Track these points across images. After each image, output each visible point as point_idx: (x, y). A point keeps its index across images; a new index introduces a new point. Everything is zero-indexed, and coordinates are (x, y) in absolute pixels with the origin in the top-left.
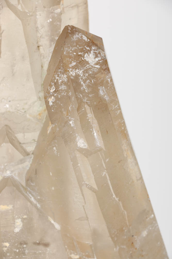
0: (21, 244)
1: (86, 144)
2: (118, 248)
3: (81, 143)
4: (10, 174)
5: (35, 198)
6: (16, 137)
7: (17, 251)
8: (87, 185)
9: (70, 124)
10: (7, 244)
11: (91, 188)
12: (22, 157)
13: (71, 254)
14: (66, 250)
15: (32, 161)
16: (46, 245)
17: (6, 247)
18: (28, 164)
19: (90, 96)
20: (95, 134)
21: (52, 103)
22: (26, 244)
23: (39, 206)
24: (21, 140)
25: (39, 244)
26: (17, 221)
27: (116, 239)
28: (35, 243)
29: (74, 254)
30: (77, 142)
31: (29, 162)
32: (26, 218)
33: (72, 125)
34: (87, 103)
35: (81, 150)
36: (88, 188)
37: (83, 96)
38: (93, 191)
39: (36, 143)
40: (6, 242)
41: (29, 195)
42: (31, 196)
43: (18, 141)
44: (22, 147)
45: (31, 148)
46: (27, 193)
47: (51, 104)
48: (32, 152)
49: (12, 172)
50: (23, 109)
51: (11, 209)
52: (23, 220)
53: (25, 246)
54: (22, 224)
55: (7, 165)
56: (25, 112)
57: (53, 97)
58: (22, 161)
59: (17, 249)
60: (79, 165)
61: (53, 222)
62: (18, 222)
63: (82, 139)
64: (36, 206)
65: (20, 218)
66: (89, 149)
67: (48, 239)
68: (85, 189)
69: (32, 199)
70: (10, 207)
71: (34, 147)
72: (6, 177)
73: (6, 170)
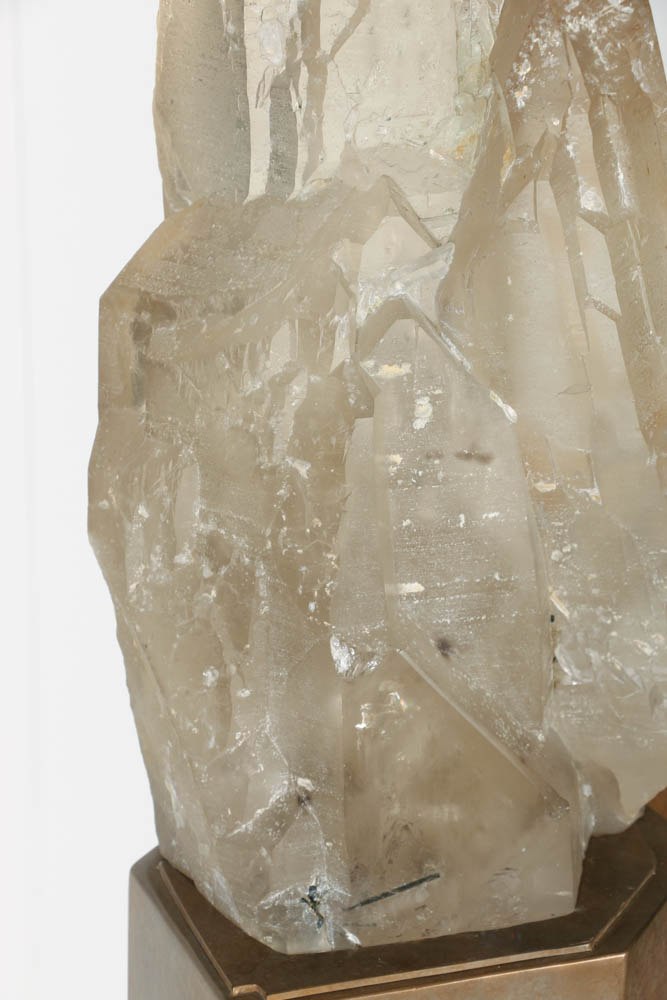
0: (428, 457)
1: (601, 200)
2: (655, 457)
3: (590, 199)
4: (403, 290)
5: (460, 348)
6: (409, 204)
7: (420, 473)
8: (596, 303)
9: (568, 153)
10: (398, 458)
11: (605, 311)
12: (428, 249)
13: (536, 481)
14: (527, 472)
15: (452, 258)
16: (485, 459)
17: (395, 464)
18: (443, 265)
19: (616, 80)
20: (621, 177)
21: (523, 104)
22: (439, 456)
23: (468, 365)
24: (421, 211)
25: (468, 457)
26: (419, 402)
27: (651, 434)
28: (461, 456)
29: (544, 479)
30: (580, 198)
31: (446, 260)
32: (439, 395)
33: (572, 154)
34: (609, 96)
35: (589, 217)
36: (599, 310)
37: (601, 82)
38: (611, 317)
39: (457, 216)
40: (394, 453)
41: (444, 341)
42: (450, 343)
43: (415, 214)
44: (423, 227)
45: (443, 230)
46: (440, 335)
47: (521, 104)
48: (446, 240)
49: (407, 285)
50: (421, 136)
51: (407, 375)
52: (433, 400)
53: (437, 462)
54: (431, 410)
55: (393, 270)
56: (425, 144)
57: (525, 88)
58: (428, 260)
59: (420, 469)
60: (581, 254)
61: (500, 403)
62: (421, 405)
63: (593, 188)
64: (460, 367)
65: (427, 395)
66: (606, 213)
67: (487, 446)
68: (592, 313)
69: (454, 350)
70: (405, 369)
71: (452, 226)
72: (391, 299)
73: (394, 282)
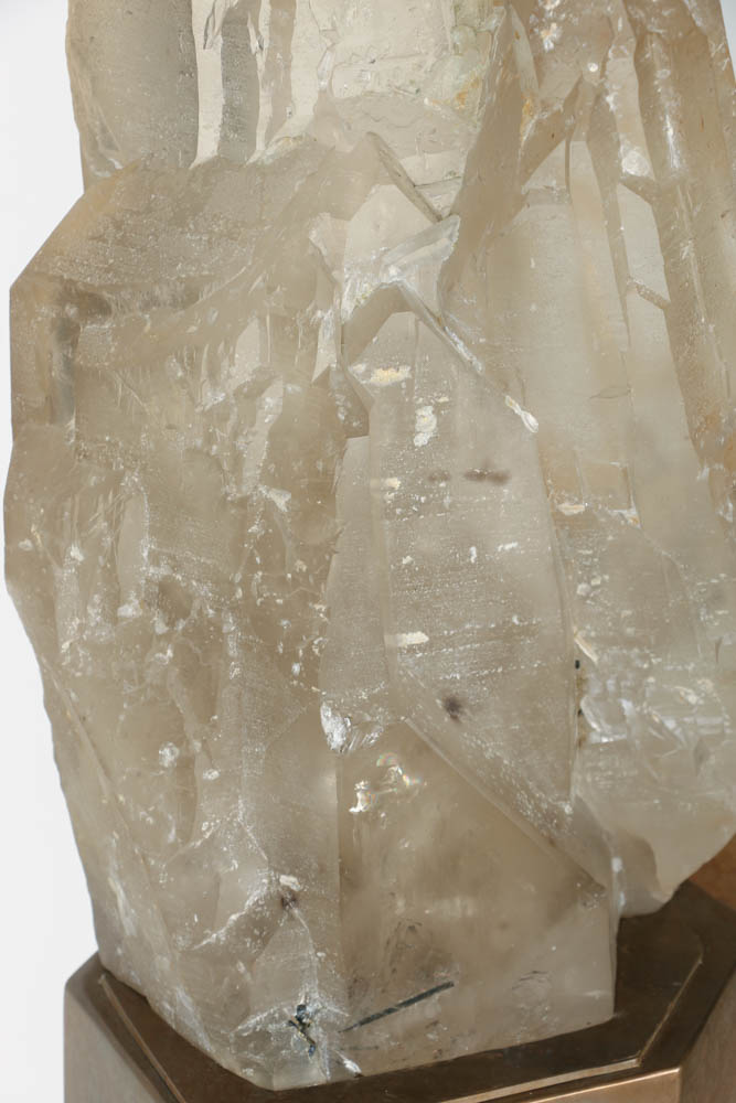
0: (432, 479)
1: (647, 164)
2: (707, 470)
3: (633, 162)
4: (399, 275)
5: (468, 344)
6: (401, 167)
7: (423, 499)
8: (639, 288)
9: (608, 105)
10: (396, 483)
11: (650, 297)
12: (427, 224)
13: (560, 503)
14: (548, 492)
15: (457, 234)
16: (500, 479)
17: (392, 489)
18: (445, 243)
19: (666, 13)
20: (671, 132)
21: (552, 45)
22: (445, 478)
23: (480, 367)
24: (417, 177)
25: (480, 477)
26: (420, 412)
27: (702, 444)
28: (472, 476)
29: (570, 499)
30: (620, 161)
31: (450, 237)
32: (445, 403)
33: (612, 107)
34: (658, 35)
35: (633, 184)
36: (643, 296)
37: (648, 17)
38: (658, 305)
39: (460, 181)
40: (391, 476)
41: (449, 336)
42: (456, 339)
43: (409, 179)
44: (420, 196)
45: (443, 200)
46: (444, 330)
47: (548, 45)
48: (446, 212)
49: (403, 269)
50: (412, 82)
51: (407, 380)
52: (437, 409)
53: (442, 485)
54: (435, 422)
55: (385, 251)
56: (418, 91)
57: (554, 26)
58: (427, 238)
59: (421, 494)
60: (622, 229)
61: (518, 410)
62: (424, 417)
63: (637, 148)
64: (469, 368)
65: (430, 404)
66: (653, 178)
67: (502, 463)
68: (634, 299)
69: (461, 348)
70: (404, 373)
71: (454, 194)
72: (384, 287)
73: (387, 266)
